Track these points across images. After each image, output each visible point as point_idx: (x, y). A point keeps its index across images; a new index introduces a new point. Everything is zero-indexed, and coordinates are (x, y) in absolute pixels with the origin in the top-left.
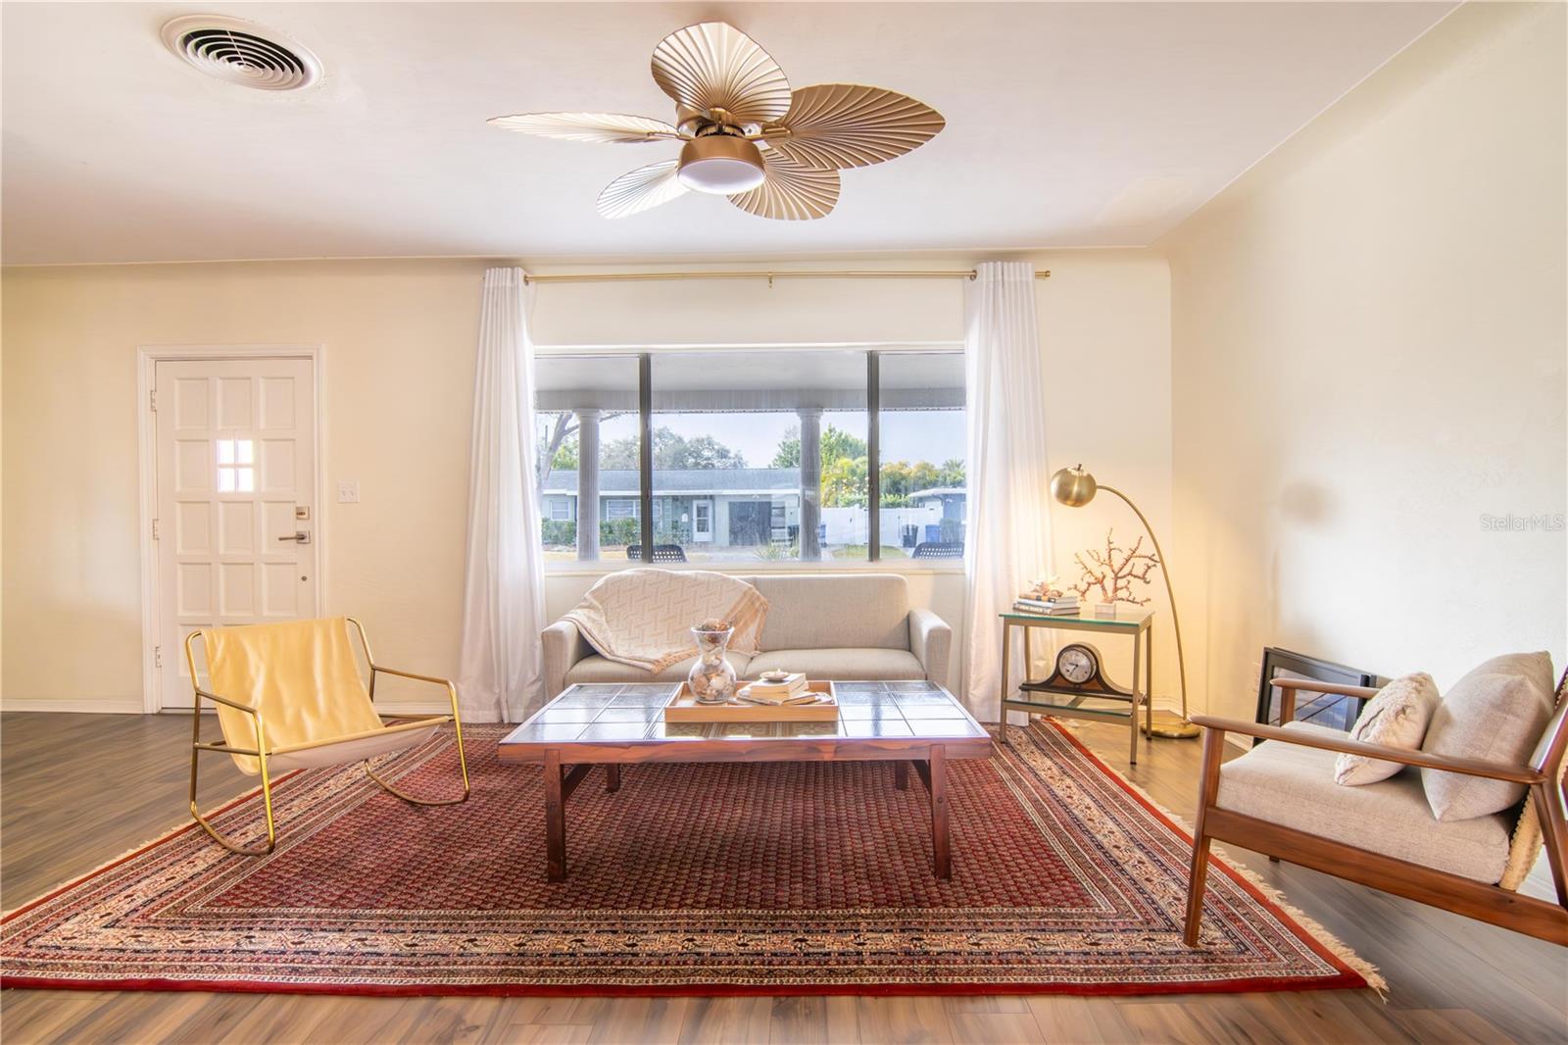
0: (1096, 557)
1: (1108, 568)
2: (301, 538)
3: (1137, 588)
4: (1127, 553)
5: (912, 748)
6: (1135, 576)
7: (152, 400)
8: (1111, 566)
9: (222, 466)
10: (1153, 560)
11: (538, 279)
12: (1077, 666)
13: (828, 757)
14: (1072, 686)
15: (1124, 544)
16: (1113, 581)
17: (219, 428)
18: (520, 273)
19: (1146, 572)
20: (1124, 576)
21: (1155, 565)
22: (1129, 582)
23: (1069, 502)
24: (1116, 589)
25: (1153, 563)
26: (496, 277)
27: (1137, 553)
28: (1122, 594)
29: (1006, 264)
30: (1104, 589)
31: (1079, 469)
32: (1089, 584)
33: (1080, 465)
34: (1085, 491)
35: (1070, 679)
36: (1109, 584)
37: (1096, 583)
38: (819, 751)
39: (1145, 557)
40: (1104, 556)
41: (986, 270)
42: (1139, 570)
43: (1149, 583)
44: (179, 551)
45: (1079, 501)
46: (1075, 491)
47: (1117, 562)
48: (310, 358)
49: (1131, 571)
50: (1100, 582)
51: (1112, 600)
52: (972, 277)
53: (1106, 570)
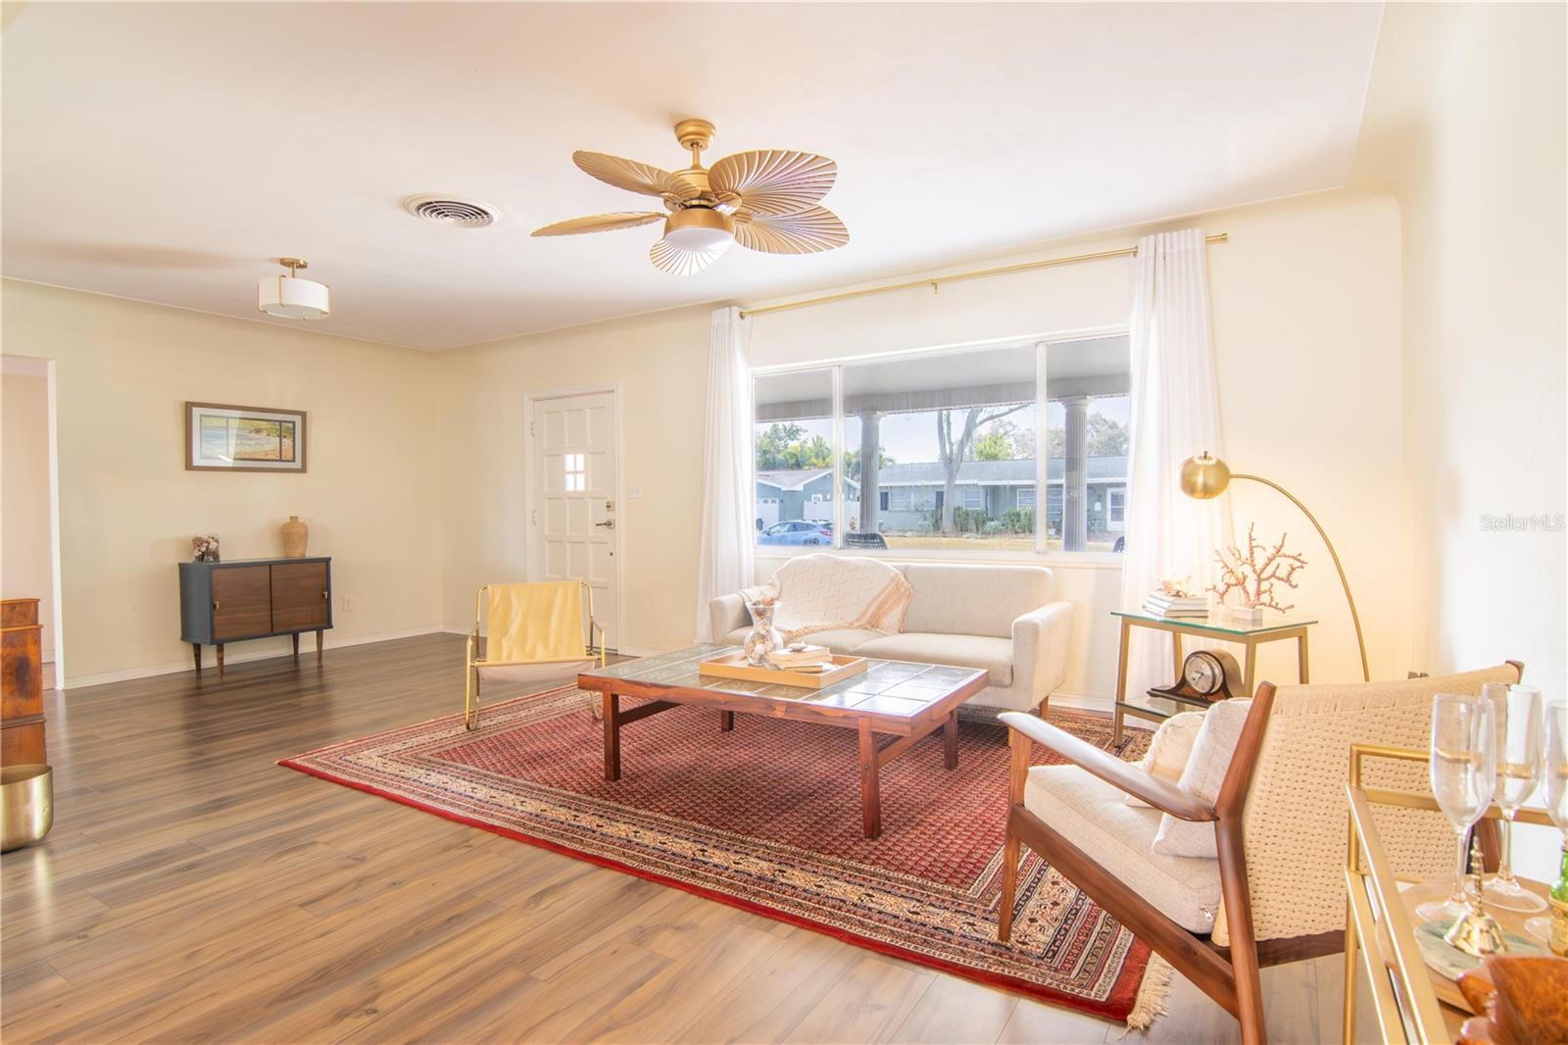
0: (1237, 556)
1: (1249, 567)
2: (609, 524)
3: (1281, 594)
4: (1271, 551)
5: (844, 717)
6: (1280, 579)
7: (532, 429)
8: (1253, 566)
9: (569, 473)
10: (1299, 560)
11: (752, 313)
12: (1202, 674)
13: (779, 714)
14: (1199, 696)
15: (1268, 541)
16: (1255, 584)
17: (567, 445)
18: (736, 311)
19: (1290, 574)
20: (1268, 579)
21: (1302, 567)
22: (1272, 585)
23: (1197, 495)
24: (1259, 593)
25: (1299, 564)
26: (721, 315)
27: (1282, 552)
28: (1265, 598)
29: (1168, 234)
30: (1244, 589)
31: (1205, 457)
32: (1229, 586)
33: (1206, 453)
34: (1211, 481)
35: (1196, 688)
36: (1251, 585)
37: (1236, 585)
38: (774, 709)
39: (1289, 557)
40: (1245, 553)
41: (1145, 244)
42: (1282, 573)
43: (1296, 587)
44: (547, 532)
45: (1208, 492)
46: (1201, 483)
47: (1260, 560)
48: (612, 391)
49: (1274, 572)
50: (1241, 583)
51: (1254, 605)
52: (1135, 253)
53: (1247, 569)
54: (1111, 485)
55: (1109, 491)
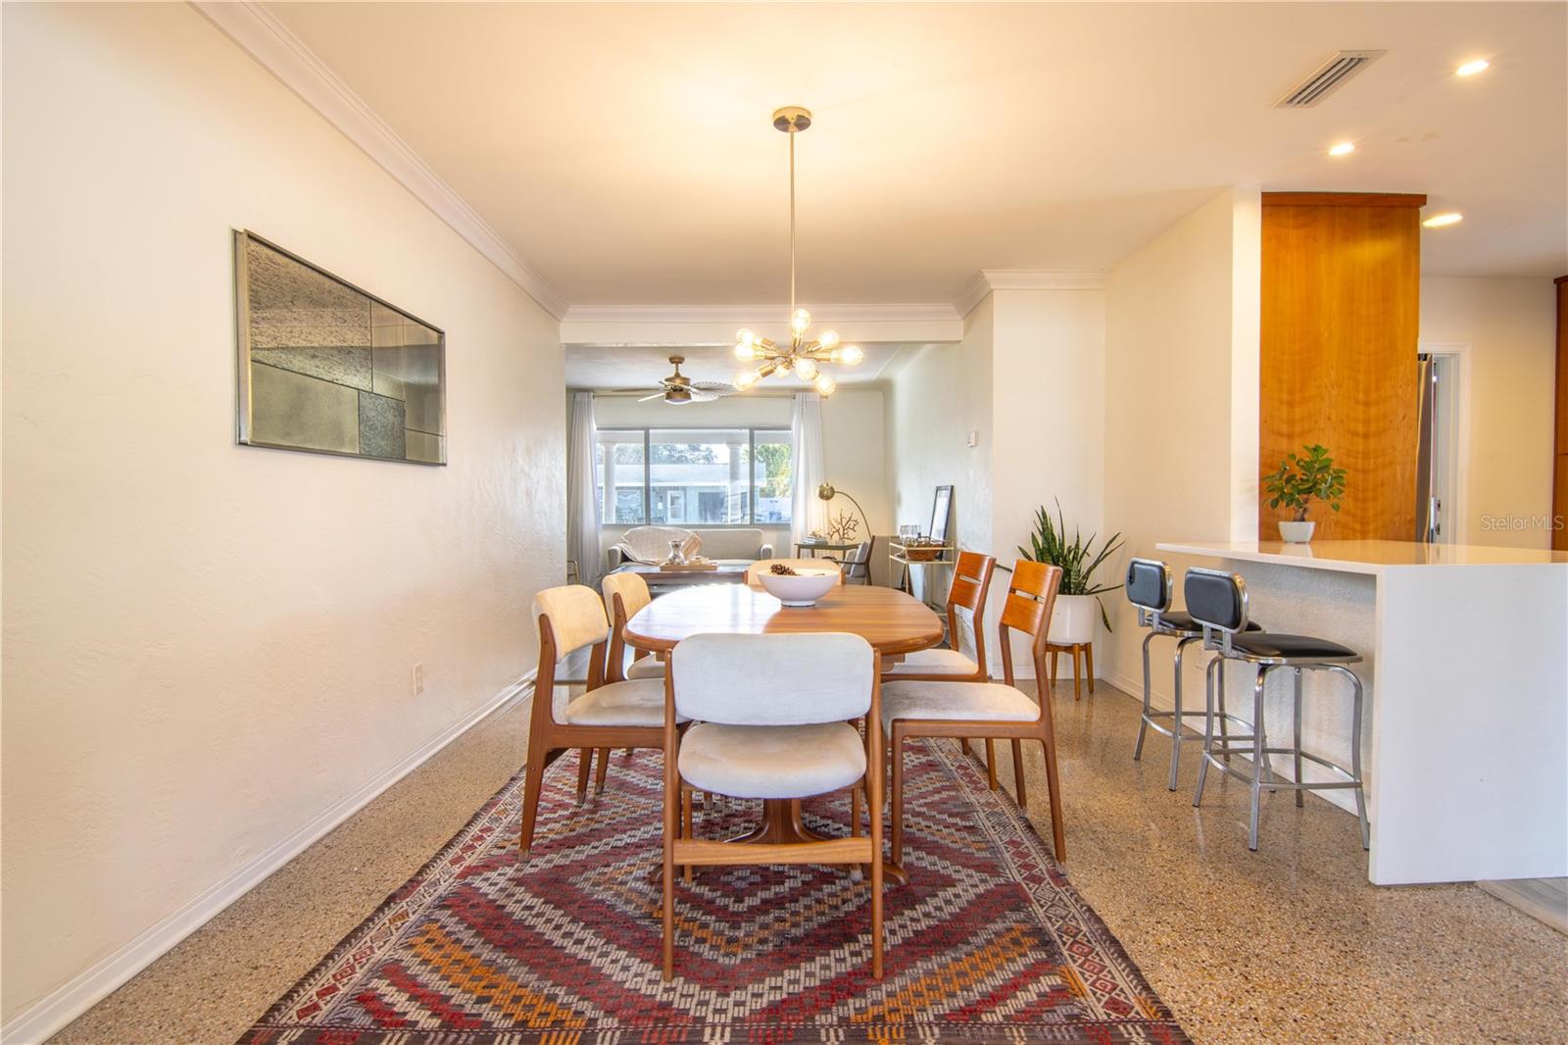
0: (837, 521)
3: (851, 534)
4: (847, 520)
8: (842, 524)
15: (847, 516)
18: (592, 395)
20: (847, 529)
23: (824, 498)
24: (844, 534)
26: (582, 396)
27: (851, 520)
28: (846, 536)
29: (807, 393)
31: (827, 485)
33: (828, 483)
34: (830, 494)
36: (841, 532)
39: (853, 522)
41: (799, 396)
45: (828, 498)
46: (826, 494)
47: (844, 522)
49: (849, 527)
50: (838, 531)
51: (841, 539)
52: (794, 398)
53: (840, 526)
54: (671, 488)
55: (670, 494)
